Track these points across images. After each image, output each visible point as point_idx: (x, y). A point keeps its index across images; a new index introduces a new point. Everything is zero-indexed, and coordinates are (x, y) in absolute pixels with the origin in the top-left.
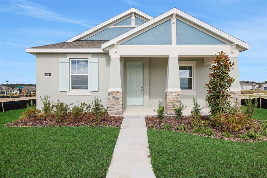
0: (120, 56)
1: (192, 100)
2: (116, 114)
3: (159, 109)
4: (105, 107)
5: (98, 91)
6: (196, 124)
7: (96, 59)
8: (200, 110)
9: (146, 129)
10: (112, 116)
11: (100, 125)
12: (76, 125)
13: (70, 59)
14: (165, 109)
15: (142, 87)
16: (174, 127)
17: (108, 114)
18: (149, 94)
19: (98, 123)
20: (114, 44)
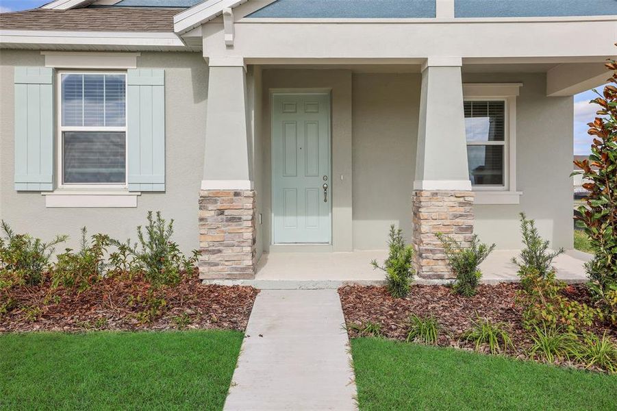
0: (245, 59)
1: (518, 223)
2: (231, 277)
3: (392, 258)
4: (186, 252)
5: (164, 192)
6: (546, 321)
7: (154, 74)
8: (547, 263)
9: (344, 338)
10: (214, 282)
11: (166, 322)
12: (70, 325)
13: (57, 70)
14: (414, 259)
15: (325, 178)
16: (455, 328)
17: (200, 277)
18: (351, 202)
19: (158, 312)
20: (219, 17)
